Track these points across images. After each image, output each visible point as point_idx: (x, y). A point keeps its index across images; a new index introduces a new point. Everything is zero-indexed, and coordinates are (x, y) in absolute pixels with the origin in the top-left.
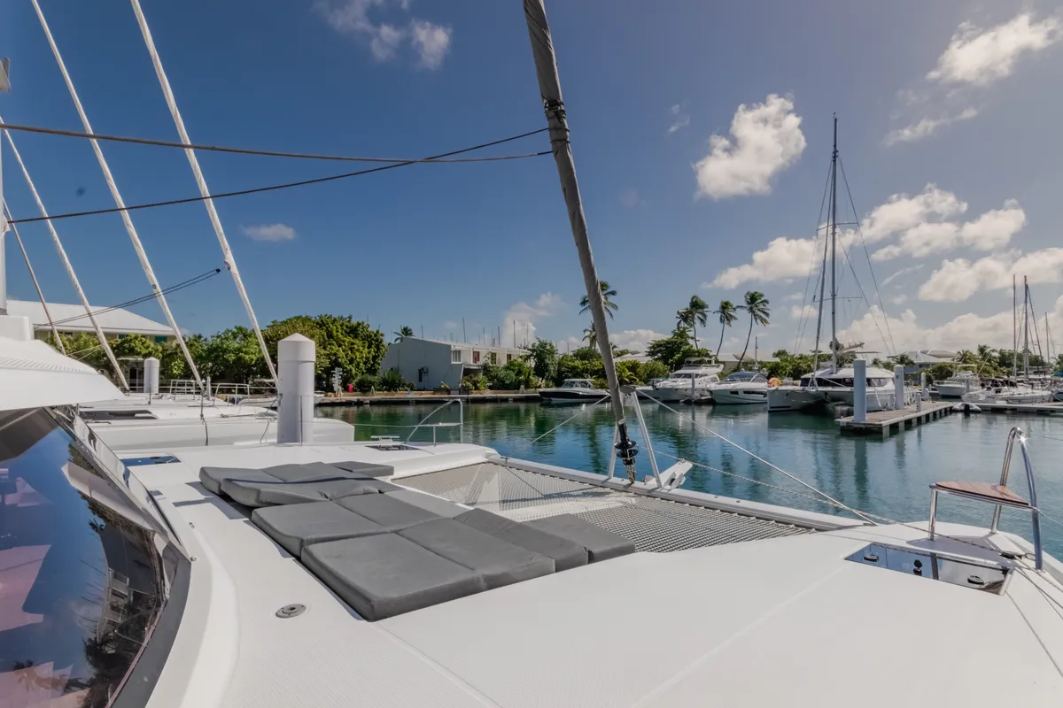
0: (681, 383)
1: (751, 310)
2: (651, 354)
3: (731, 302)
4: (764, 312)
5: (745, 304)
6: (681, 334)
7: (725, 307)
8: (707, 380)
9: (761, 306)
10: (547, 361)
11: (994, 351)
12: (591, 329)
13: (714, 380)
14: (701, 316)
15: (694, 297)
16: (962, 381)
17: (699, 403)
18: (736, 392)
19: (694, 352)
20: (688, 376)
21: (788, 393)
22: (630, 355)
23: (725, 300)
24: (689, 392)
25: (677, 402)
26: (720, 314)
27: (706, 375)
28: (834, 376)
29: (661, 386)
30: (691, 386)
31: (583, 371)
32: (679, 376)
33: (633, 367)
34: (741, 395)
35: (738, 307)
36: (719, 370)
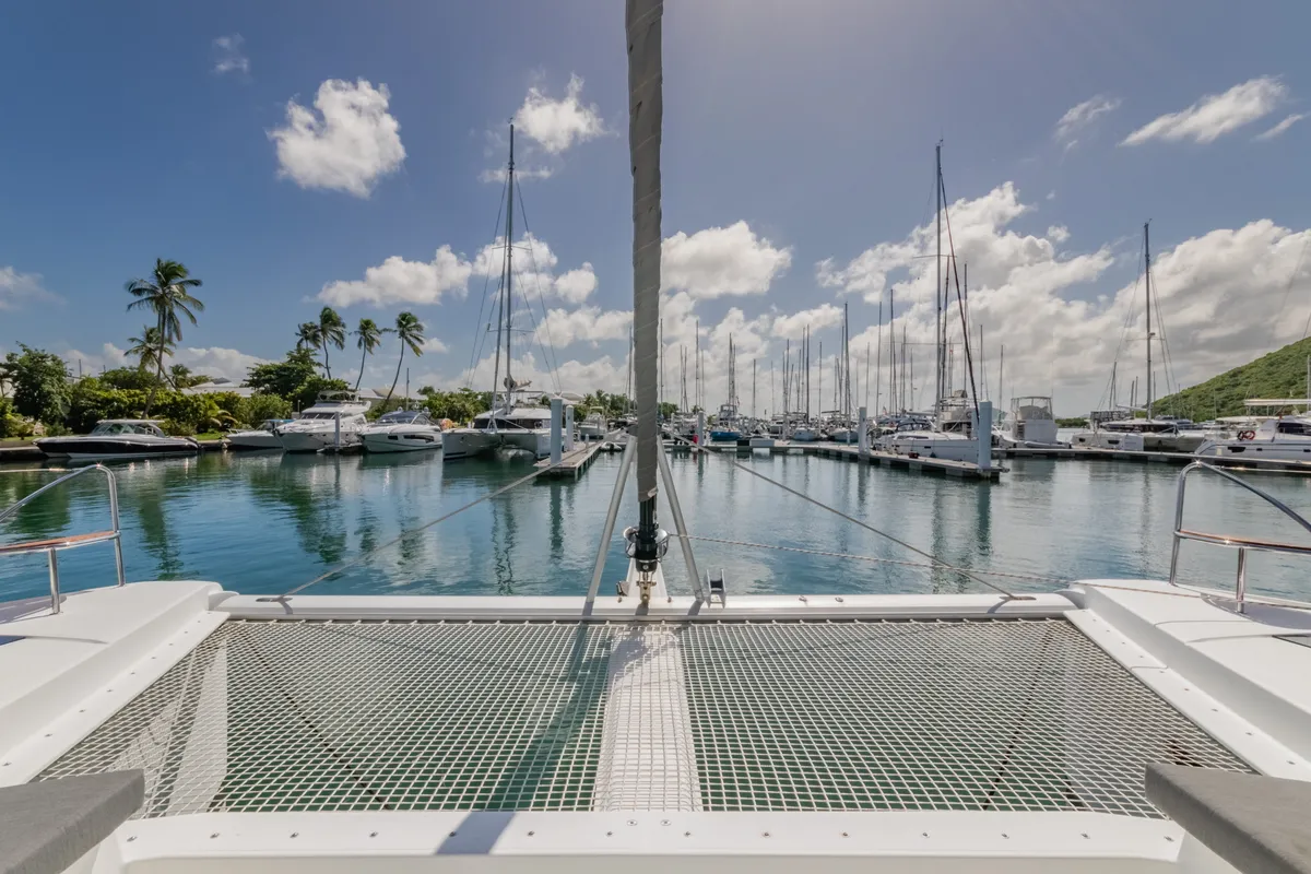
0: (315, 426)
1: (402, 334)
2: (254, 383)
3: (374, 321)
4: (419, 340)
5: (395, 327)
6: (303, 358)
7: (366, 326)
8: (352, 421)
9: (415, 332)
10: (46, 387)
11: (607, 395)
12: (142, 338)
13: (360, 422)
14: (336, 336)
15: (325, 309)
16: (594, 422)
17: (347, 452)
18: (393, 437)
19: (325, 383)
20: (328, 416)
21: (463, 437)
22: (211, 384)
23: (365, 319)
24: (330, 438)
25: (314, 452)
26: (359, 336)
27: (350, 415)
28: (508, 416)
29: (287, 430)
30: (333, 430)
31: (131, 407)
32: (311, 416)
33: (229, 403)
34: (401, 440)
35: (385, 330)
36: (366, 408)
